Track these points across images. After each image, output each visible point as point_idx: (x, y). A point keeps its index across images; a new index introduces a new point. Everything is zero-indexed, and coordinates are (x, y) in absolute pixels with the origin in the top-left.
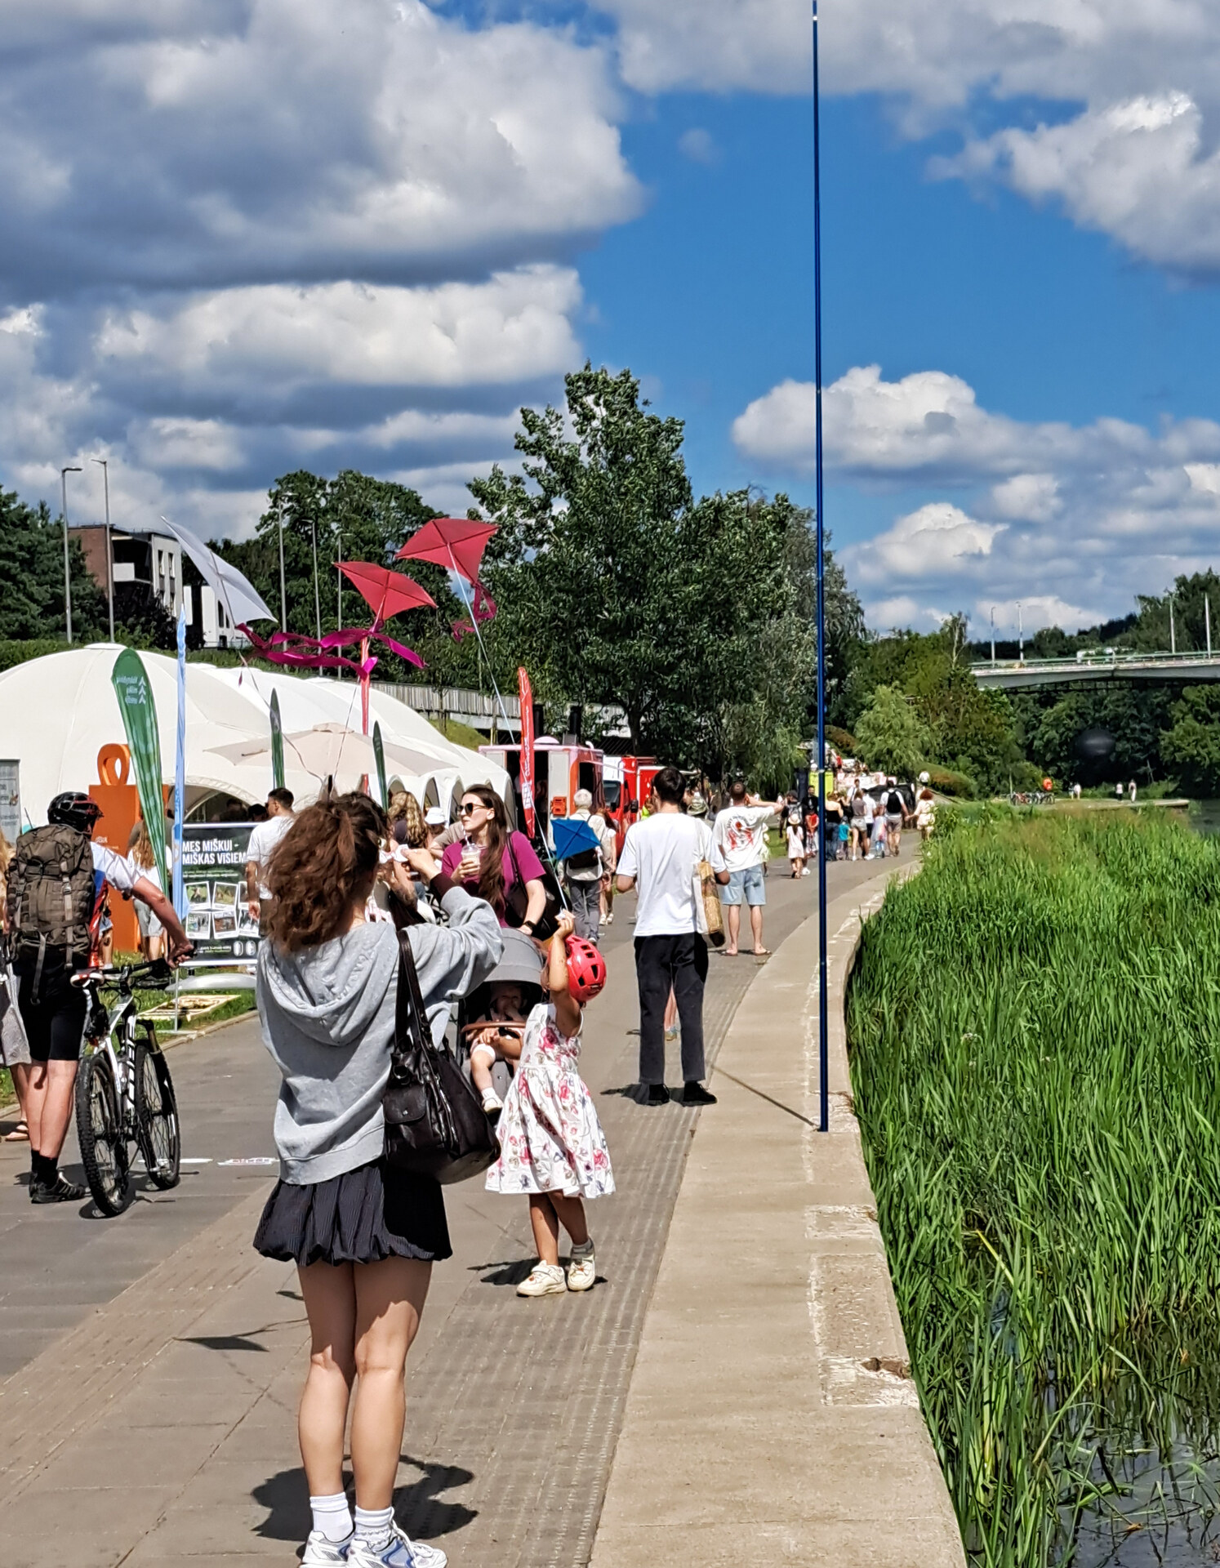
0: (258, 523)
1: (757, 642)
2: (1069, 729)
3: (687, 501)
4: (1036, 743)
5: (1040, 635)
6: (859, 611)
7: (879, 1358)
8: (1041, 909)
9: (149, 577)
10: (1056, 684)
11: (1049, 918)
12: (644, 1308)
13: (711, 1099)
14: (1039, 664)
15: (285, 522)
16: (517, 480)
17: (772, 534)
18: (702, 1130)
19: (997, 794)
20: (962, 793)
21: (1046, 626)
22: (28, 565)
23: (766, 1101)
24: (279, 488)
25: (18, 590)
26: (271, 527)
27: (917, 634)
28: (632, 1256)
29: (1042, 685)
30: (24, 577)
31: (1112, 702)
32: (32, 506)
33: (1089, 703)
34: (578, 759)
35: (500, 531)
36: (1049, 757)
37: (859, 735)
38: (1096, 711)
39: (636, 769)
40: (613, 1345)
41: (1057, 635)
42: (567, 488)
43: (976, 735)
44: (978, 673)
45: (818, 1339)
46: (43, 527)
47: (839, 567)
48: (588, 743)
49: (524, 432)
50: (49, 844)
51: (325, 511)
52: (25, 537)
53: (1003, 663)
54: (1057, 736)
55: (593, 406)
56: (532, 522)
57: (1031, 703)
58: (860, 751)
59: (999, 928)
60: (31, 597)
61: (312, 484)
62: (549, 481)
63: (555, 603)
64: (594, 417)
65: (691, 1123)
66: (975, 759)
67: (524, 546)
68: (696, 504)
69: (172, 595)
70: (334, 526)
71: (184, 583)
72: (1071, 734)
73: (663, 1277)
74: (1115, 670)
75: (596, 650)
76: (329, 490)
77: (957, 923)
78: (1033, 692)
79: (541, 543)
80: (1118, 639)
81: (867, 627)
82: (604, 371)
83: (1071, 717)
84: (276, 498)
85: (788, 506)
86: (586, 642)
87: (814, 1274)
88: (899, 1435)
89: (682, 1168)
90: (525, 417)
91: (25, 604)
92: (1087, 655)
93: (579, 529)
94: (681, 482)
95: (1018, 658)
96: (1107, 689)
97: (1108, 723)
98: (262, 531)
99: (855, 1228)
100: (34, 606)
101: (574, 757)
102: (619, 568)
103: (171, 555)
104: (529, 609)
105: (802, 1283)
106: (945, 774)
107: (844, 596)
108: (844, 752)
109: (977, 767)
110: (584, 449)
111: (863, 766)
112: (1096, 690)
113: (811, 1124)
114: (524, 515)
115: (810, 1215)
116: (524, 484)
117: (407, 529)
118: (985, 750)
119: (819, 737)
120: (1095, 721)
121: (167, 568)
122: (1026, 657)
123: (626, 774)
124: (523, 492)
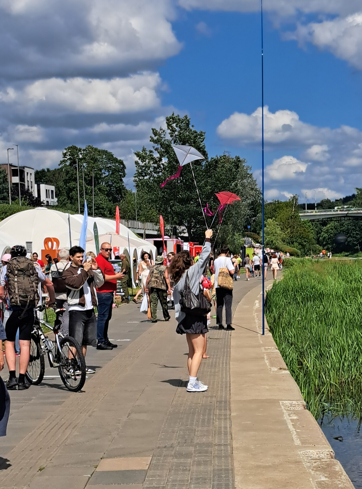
0: (59, 163)
2: (332, 234)
4: (321, 238)
5: (322, 201)
7: (281, 368)
9: (24, 181)
10: (327, 218)
13: (234, 329)
14: (322, 212)
15: (68, 163)
16: (151, 152)
18: (233, 335)
19: (307, 255)
20: (296, 255)
21: (324, 198)
23: (246, 329)
24: (66, 151)
26: (63, 165)
27: (281, 202)
28: (224, 354)
29: (322, 218)
31: (346, 224)
33: (338, 225)
35: (145, 169)
36: (324, 243)
37: (261, 235)
38: (341, 227)
39: (193, 246)
40: (225, 366)
41: (328, 201)
42: (167, 154)
43: (300, 235)
44: (301, 214)
45: (268, 365)
47: (254, 179)
48: (179, 238)
49: (153, 136)
50: (26, 264)
51: (81, 159)
53: (310, 211)
54: (327, 236)
55: (175, 127)
56: (156, 165)
57: (318, 225)
58: (261, 241)
61: (77, 150)
62: (161, 152)
64: (175, 131)
65: (230, 334)
66: (300, 244)
67: (153, 173)
68: (209, 160)
69: (32, 187)
70: (84, 164)
74: (348, 213)
76: (82, 152)
78: (320, 221)
79: (159, 172)
80: (349, 203)
81: (264, 199)
82: (178, 116)
83: (332, 229)
84: (65, 155)
85: (240, 160)
86: (173, 205)
87: (265, 357)
88: (287, 377)
90: (153, 131)
92: (338, 208)
93: (171, 168)
94: (204, 153)
95: (315, 209)
96: (345, 220)
97: (345, 232)
98: (61, 166)
99: (274, 350)
101: (175, 242)
102: (184, 181)
103: (31, 174)
104: (155, 194)
105: (263, 358)
106: (290, 248)
107: (256, 189)
108: (256, 241)
109: (300, 246)
110: (173, 142)
112: (341, 220)
114: (154, 163)
116: (153, 153)
117: (109, 165)
118: (303, 241)
119: (248, 236)
120: (341, 231)
121: (30, 178)
122: (317, 209)
123: (190, 248)
124: (153, 156)
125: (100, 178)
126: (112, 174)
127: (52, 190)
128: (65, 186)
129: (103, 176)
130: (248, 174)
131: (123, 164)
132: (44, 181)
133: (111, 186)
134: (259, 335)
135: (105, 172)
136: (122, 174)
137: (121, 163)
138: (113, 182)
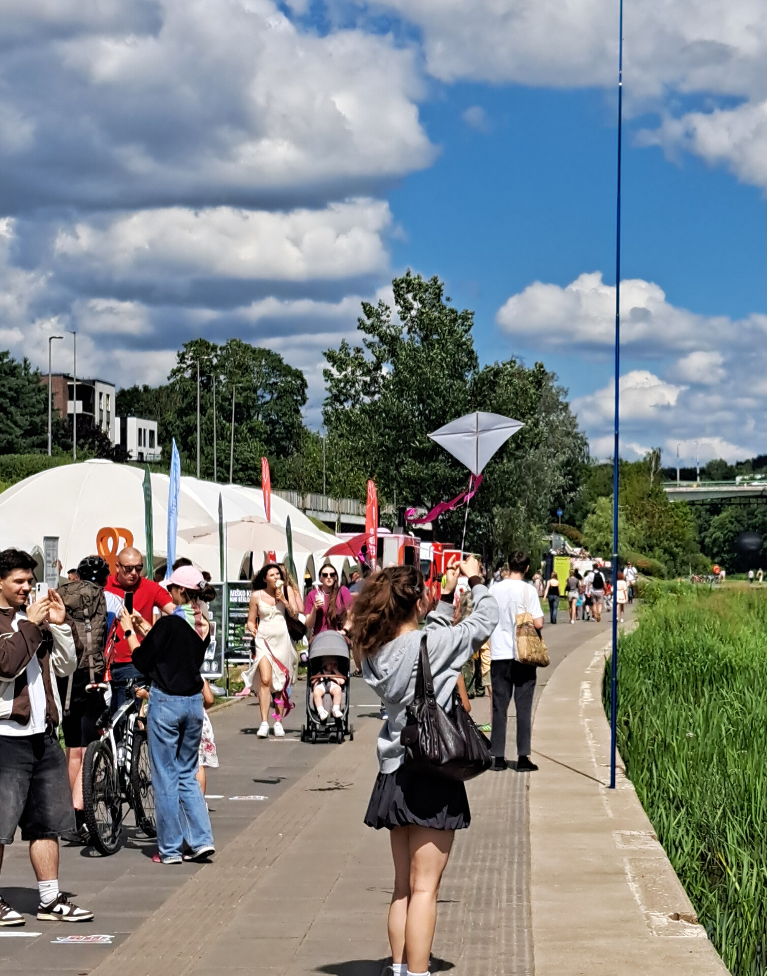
0: (169, 374)
1: (520, 466)
2: (730, 531)
3: (474, 367)
4: (707, 540)
5: (710, 465)
6: (586, 444)
7: (679, 913)
8: (724, 655)
9: (92, 410)
10: (722, 499)
11: (730, 662)
12: (528, 884)
13: (535, 768)
14: (709, 485)
15: (188, 374)
16: (358, 350)
17: (532, 391)
18: (534, 786)
19: (680, 575)
20: (657, 574)
21: (714, 458)
22: (14, 401)
23: (568, 769)
24: (185, 350)
25: (8, 418)
26: (178, 378)
27: (626, 462)
28: (512, 855)
29: (712, 499)
30: (13, 409)
31: (761, 513)
32: (19, 361)
33: (745, 514)
34: (404, 544)
35: (345, 385)
36: (715, 550)
37: (586, 531)
38: (749, 519)
39: (441, 551)
40: (515, 902)
41: (722, 464)
42: (392, 357)
43: (668, 533)
44: (667, 490)
45: (639, 902)
46: (25, 375)
47: (573, 414)
48: (411, 533)
49: (365, 318)
50: (76, 596)
51: (215, 368)
52: (13, 381)
53: (685, 483)
54: (722, 536)
55: (411, 300)
56: (368, 379)
57: (703, 513)
58: (584, 542)
59: (696, 667)
60: (15, 423)
61: (207, 348)
62: (380, 352)
63: (382, 435)
64: (412, 308)
65: (525, 782)
66: (666, 551)
67: (362, 395)
68: (481, 368)
69: (108, 423)
70: (222, 377)
71: (116, 415)
72: (732, 535)
73: (534, 868)
74: (764, 490)
75: (411, 468)
76: (219, 352)
77: (666, 663)
78: (706, 504)
79: (373, 394)
80: (764, 468)
81: (591, 455)
82: (419, 277)
83: (732, 523)
84: (182, 358)
85: (544, 371)
86: (402, 463)
87: (628, 868)
88: (701, 952)
89: (528, 808)
90: (364, 308)
91: (12, 428)
92: (743, 479)
93: (400, 385)
94: (470, 354)
95: (696, 480)
96: (758, 504)
97: (758, 528)
98: (172, 381)
99: (646, 844)
100: (16, 429)
101: (401, 542)
102: (427, 412)
103: (108, 396)
104: (365, 439)
105: (622, 873)
106: (644, 560)
107: (577, 434)
108: (574, 543)
109: (667, 557)
110: (405, 329)
111: (588, 553)
112: (750, 504)
113: (604, 784)
114: (361, 375)
115: (616, 836)
116: (363, 353)
117: (273, 380)
118: (673, 544)
119: (557, 532)
120: (749, 526)
121: (105, 405)
122: (701, 479)
123: (435, 555)
124: (362, 359)
125: (254, 407)
126: (278, 398)
127: (152, 429)
128: (178, 423)
129: (259, 403)
130: (561, 403)
131: (303, 380)
132: (135, 412)
133: (277, 422)
134: (602, 789)
135: (265, 395)
136: (299, 398)
137: (298, 375)
138: (280, 415)
